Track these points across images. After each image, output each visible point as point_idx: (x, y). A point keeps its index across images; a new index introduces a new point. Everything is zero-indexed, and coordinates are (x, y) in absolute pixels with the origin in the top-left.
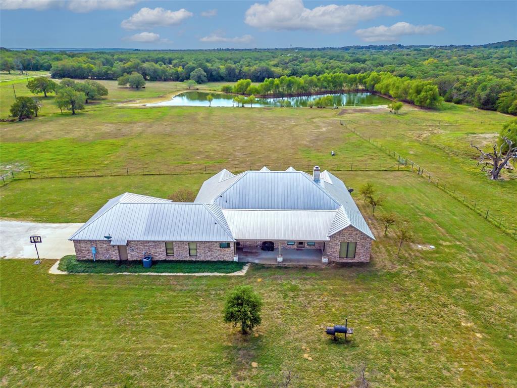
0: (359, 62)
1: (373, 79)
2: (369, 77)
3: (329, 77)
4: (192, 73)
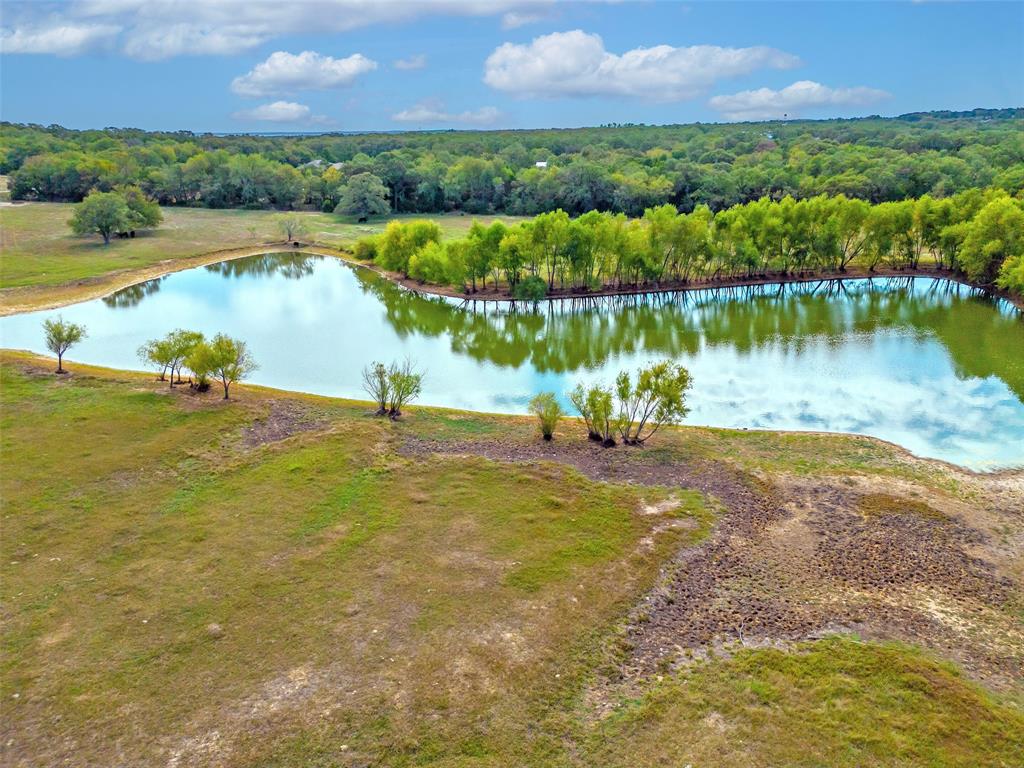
0: (938, 149)
1: (995, 231)
2: (969, 217)
3: (775, 214)
4: (342, 189)
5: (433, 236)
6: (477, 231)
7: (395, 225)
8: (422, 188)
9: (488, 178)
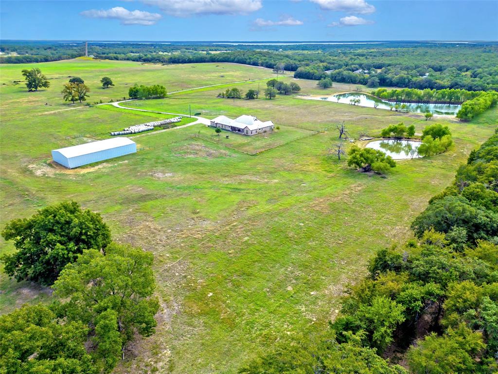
4: (369, 80)
5: (386, 91)
6: (393, 90)
7: (379, 88)
8: (387, 81)
9: (405, 79)
